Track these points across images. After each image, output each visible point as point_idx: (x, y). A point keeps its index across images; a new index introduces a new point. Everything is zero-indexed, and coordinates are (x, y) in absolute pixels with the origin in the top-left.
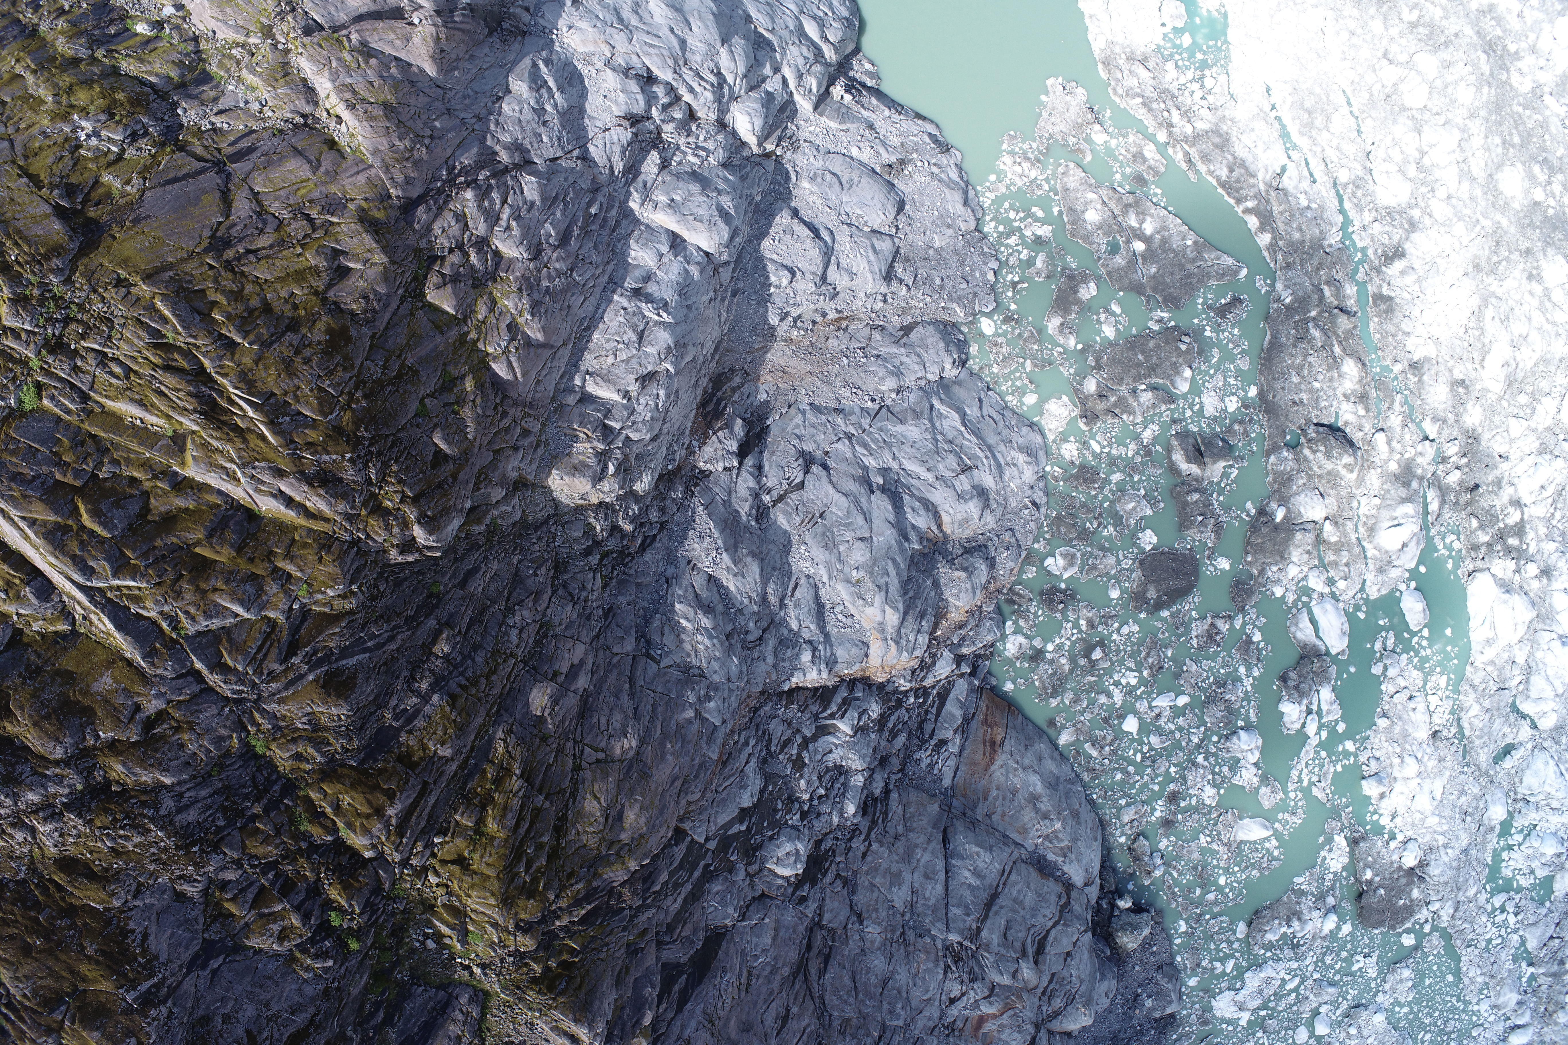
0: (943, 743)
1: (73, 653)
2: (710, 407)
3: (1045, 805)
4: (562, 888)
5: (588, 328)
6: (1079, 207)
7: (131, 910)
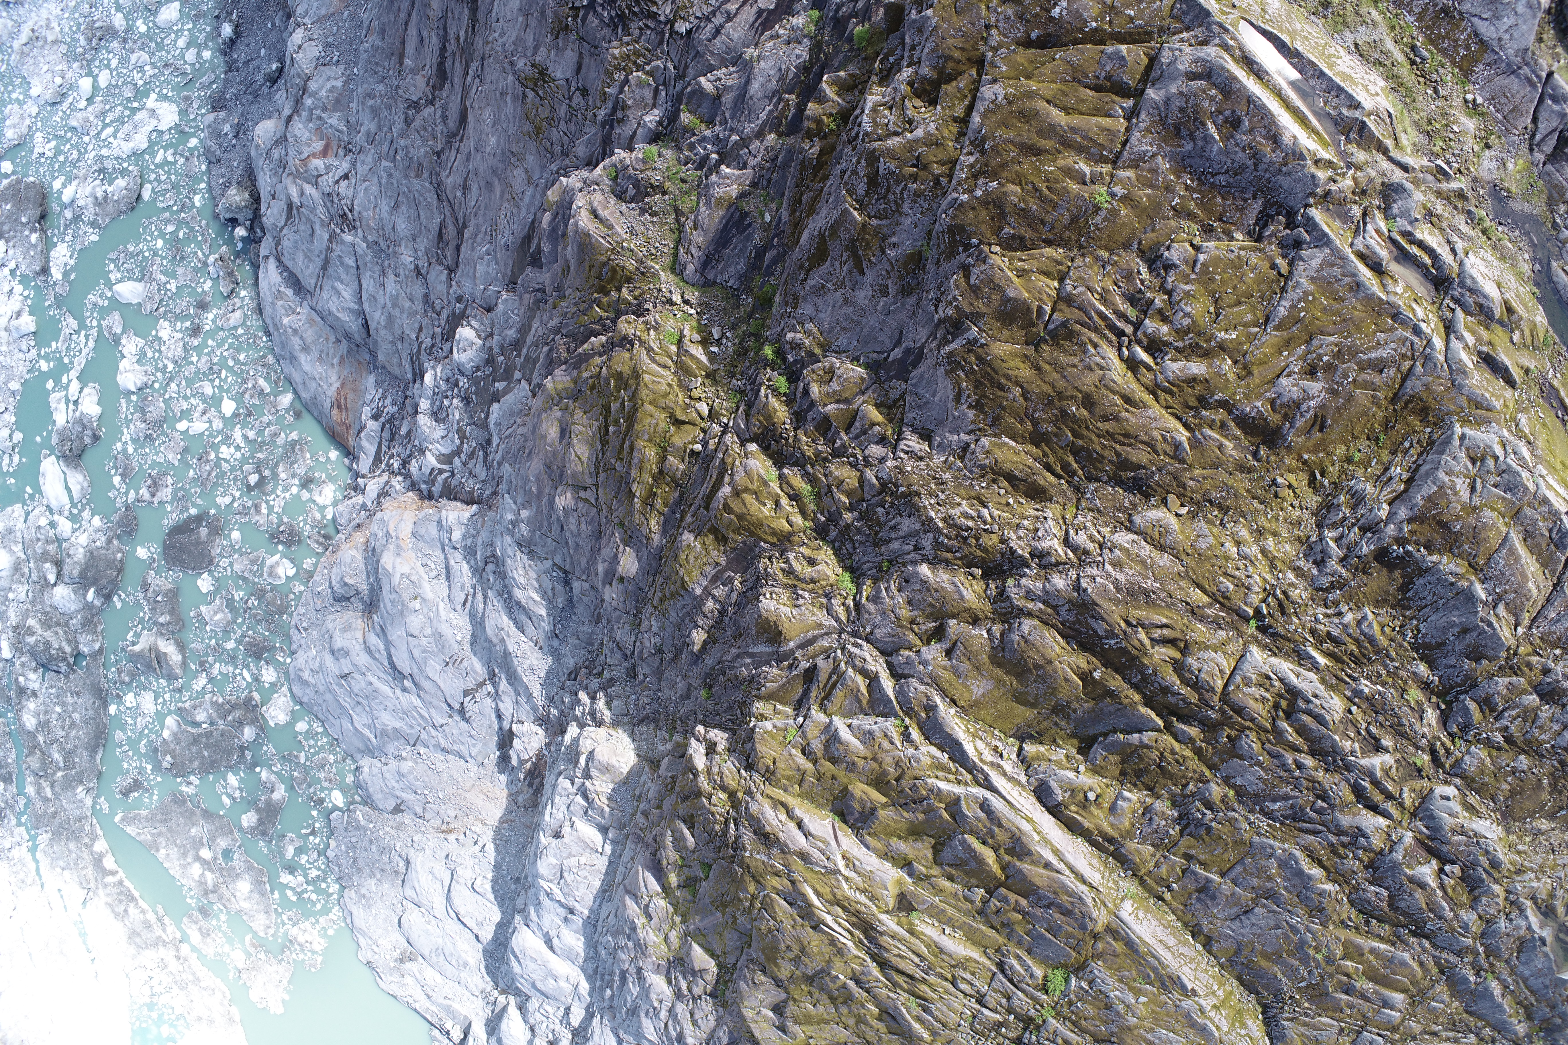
0: (375, 417)
1: (1018, 720)
2: (537, 781)
3: (296, 342)
4: (598, 376)
5: (604, 891)
6: (256, 895)
7: (972, 431)
